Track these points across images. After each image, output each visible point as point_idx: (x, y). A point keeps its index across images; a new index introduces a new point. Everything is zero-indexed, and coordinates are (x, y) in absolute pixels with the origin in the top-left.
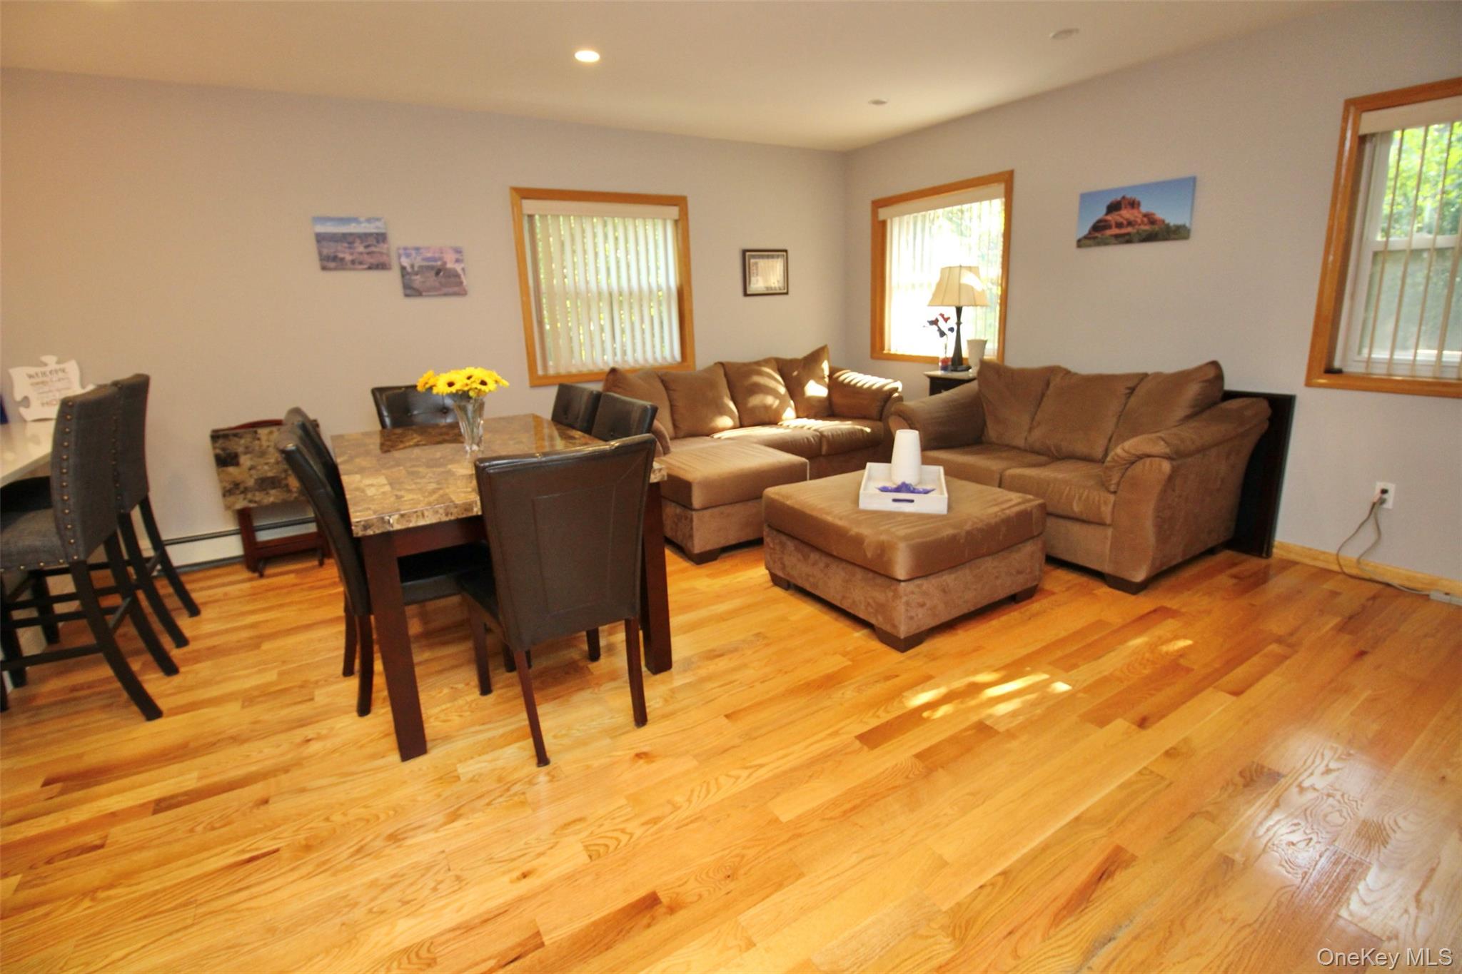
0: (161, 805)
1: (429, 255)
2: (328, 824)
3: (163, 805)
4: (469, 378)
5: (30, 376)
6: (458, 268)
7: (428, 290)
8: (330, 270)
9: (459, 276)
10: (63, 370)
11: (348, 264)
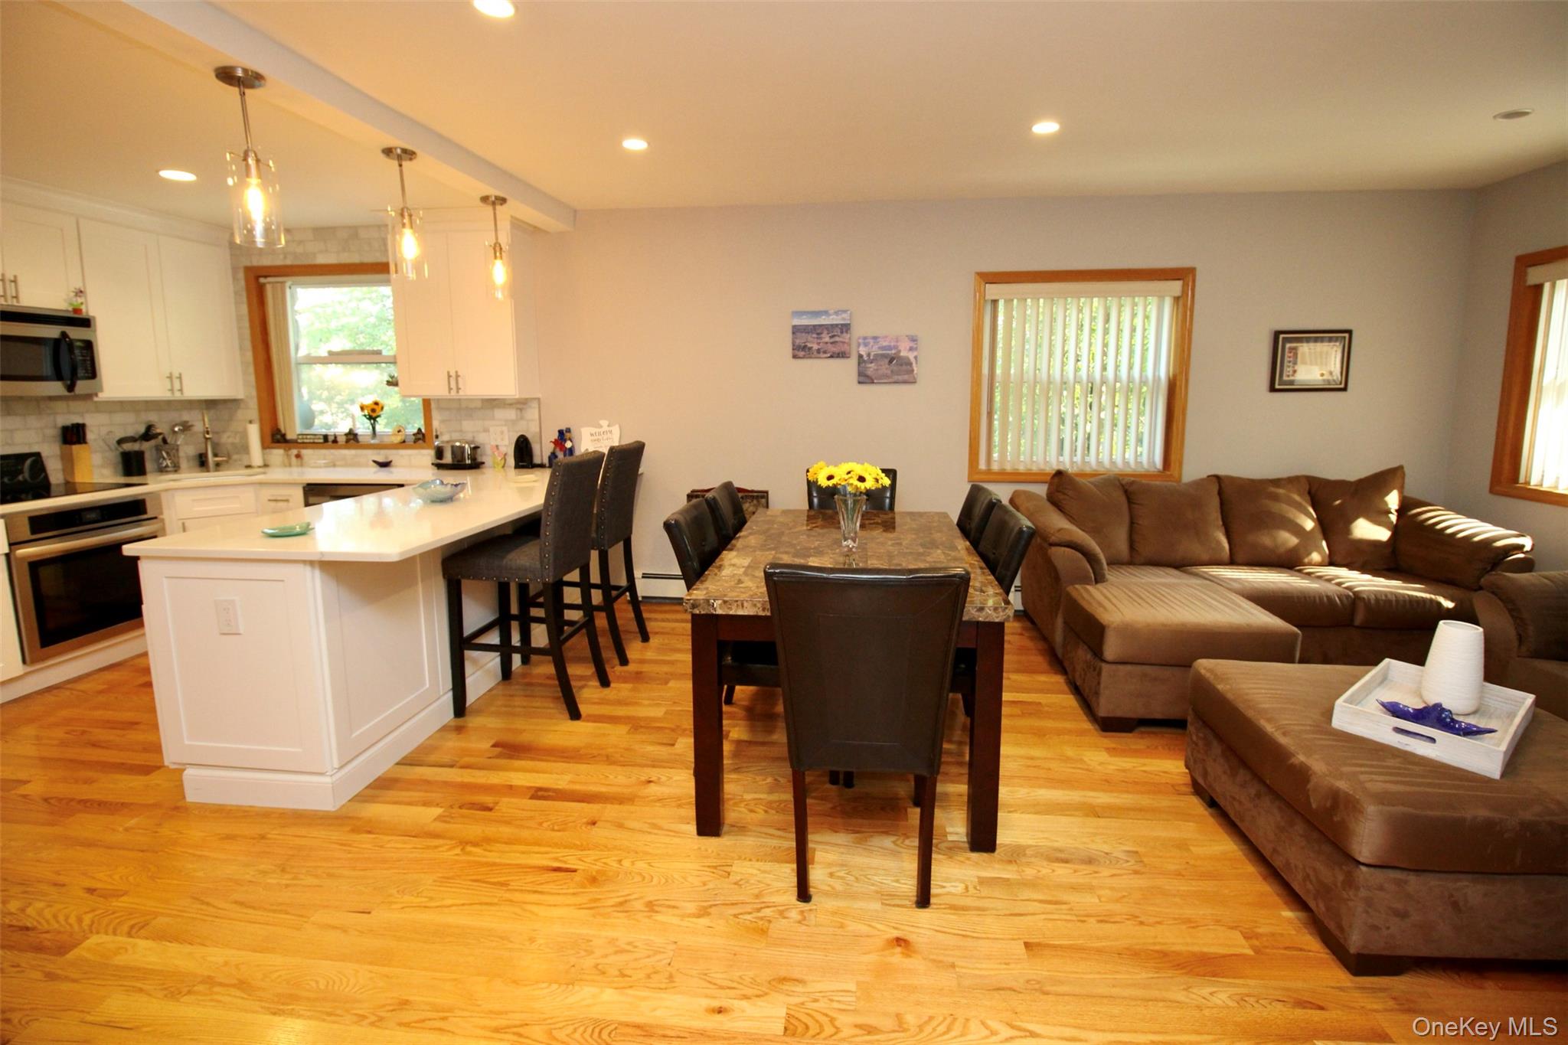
0: (539, 794)
1: (885, 344)
2: (618, 866)
3: (540, 793)
4: (849, 473)
5: (591, 435)
6: (911, 356)
7: (880, 378)
8: (800, 358)
9: (910, 364)
10: (611, 432)
11: (815, 353)
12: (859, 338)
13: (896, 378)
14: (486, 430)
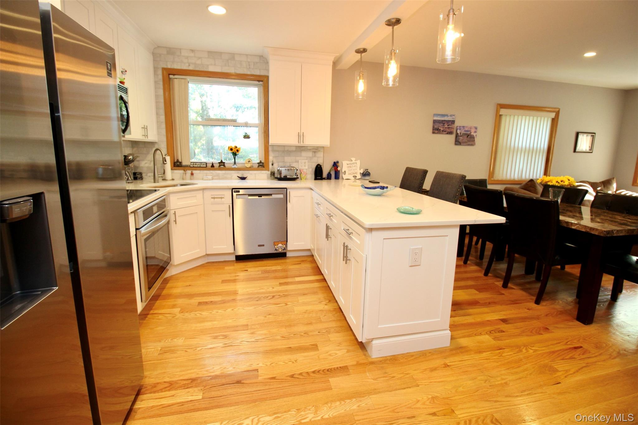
1: (467, 129)
5: (347, 164)
6: (475, 134)
7: (463, 143)
8: (436, 133)
9: (474, 138)
10: (356, 163)
11: (441, 131)
12: (457, 127)
13: (469, 143)
14: (297, 162)
